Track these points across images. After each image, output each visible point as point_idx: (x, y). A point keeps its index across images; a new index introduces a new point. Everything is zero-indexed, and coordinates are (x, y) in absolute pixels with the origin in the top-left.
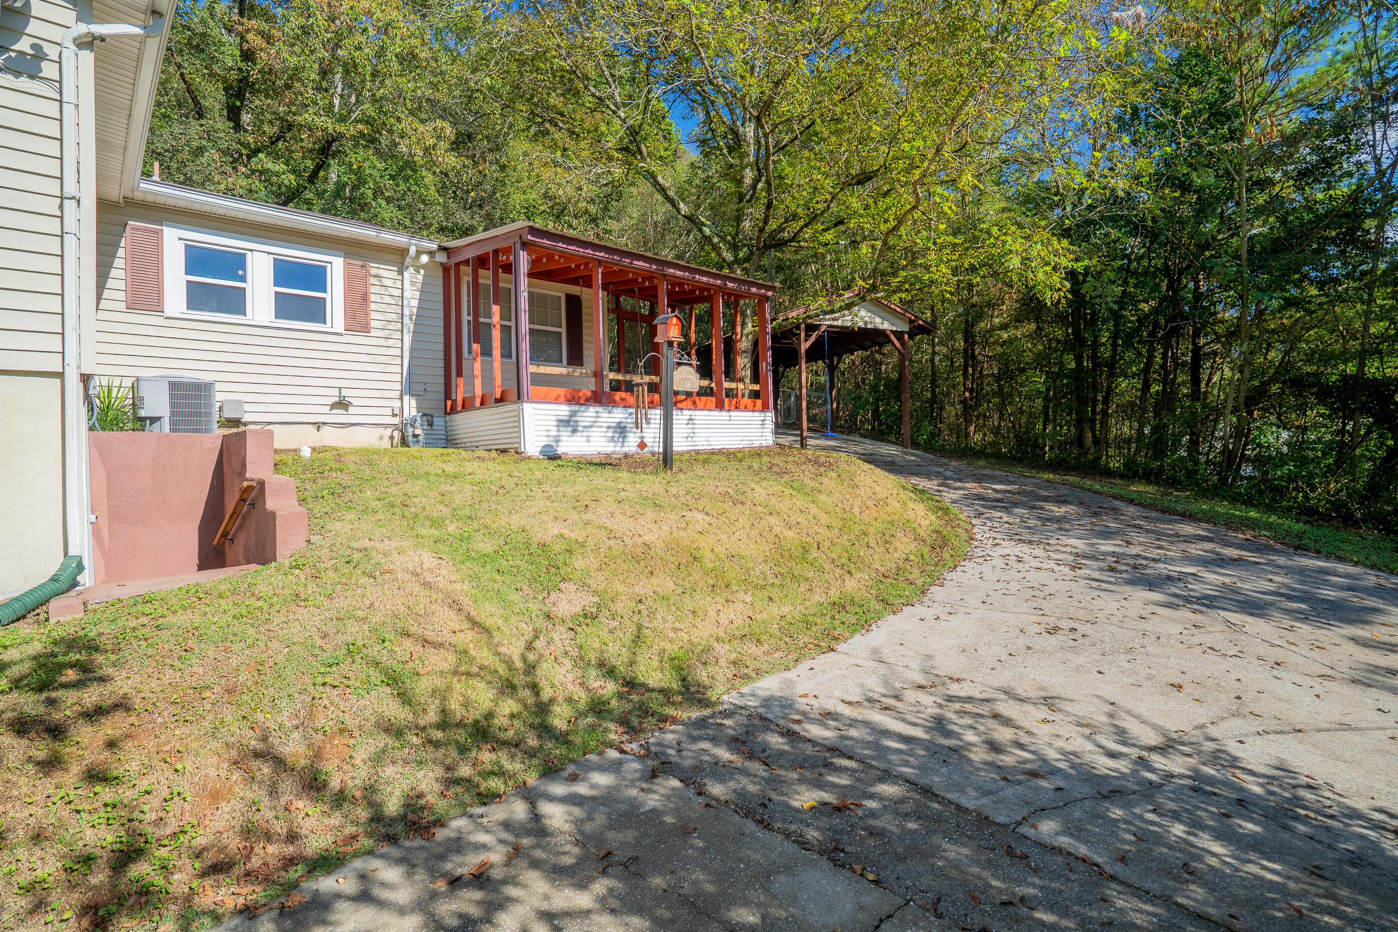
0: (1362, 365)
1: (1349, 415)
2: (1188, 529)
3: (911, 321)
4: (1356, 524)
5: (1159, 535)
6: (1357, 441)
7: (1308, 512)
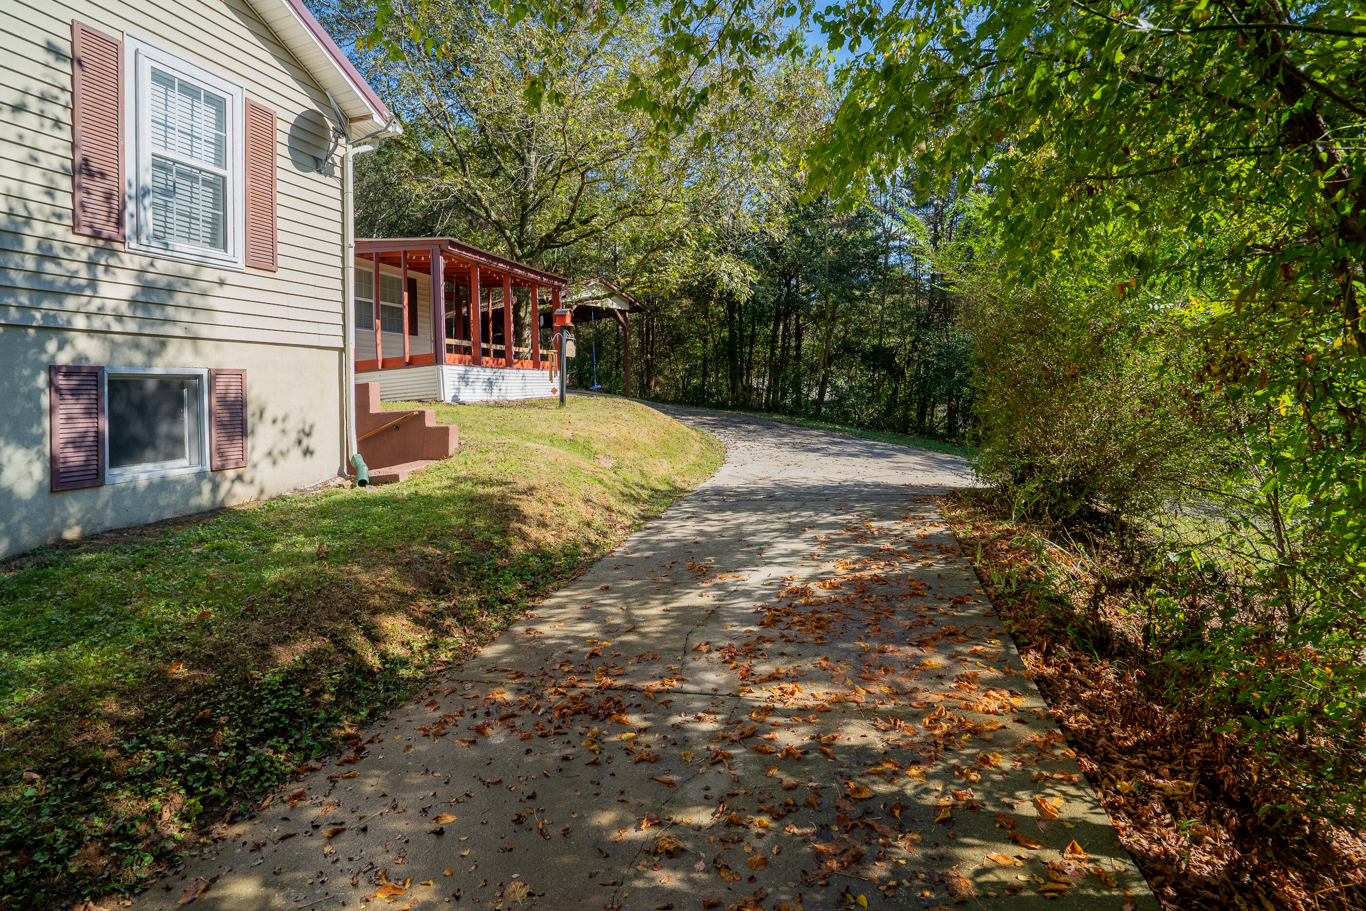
0: (881, 340)
1: (875, 368)
2: (815, 432)
3: (631, 303)
4: (882, 430)
5: (805, 435)
6: (881, 383)
7: (861, 425)
